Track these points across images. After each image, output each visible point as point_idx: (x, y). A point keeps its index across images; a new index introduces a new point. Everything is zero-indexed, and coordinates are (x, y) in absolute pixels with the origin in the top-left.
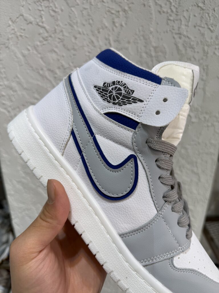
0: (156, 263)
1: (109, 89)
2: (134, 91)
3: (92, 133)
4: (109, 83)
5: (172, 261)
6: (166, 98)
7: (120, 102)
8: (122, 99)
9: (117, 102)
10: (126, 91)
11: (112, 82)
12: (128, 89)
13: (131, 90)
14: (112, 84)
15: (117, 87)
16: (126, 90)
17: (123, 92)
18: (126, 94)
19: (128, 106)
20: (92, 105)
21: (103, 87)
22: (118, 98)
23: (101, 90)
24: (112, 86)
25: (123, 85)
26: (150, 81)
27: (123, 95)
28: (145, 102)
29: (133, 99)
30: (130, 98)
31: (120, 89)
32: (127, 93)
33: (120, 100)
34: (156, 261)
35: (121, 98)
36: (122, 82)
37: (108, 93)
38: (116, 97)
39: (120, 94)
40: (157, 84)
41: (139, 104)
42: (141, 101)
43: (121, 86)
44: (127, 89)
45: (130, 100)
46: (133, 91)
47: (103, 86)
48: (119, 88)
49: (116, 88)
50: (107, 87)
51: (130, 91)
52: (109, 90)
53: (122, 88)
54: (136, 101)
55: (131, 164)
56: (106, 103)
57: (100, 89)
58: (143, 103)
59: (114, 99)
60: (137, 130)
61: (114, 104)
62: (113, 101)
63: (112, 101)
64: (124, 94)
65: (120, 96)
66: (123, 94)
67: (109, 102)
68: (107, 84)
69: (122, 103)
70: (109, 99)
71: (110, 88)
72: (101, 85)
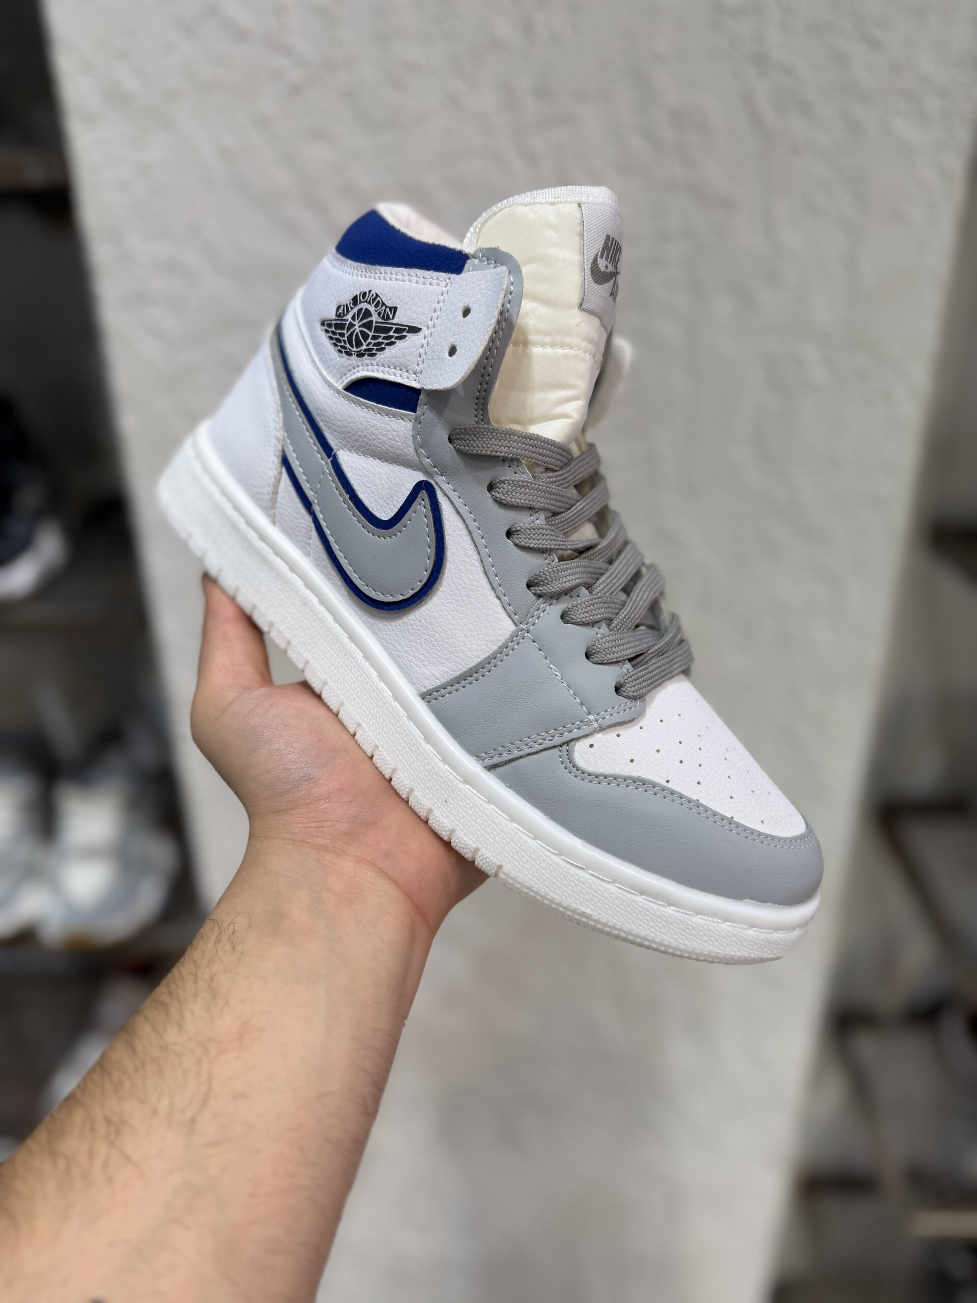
0: (521, 757)
1: (347, 320)
2: (396, 308)
3: (328, 450)
4: (347, 305)
5: (569, 754)
6: (466, 305)
7: (371, 347)
8: (374, 338)
9: (365, 350)
10: (379, 314)
11: (352, 299)
12: (384, 307)
13: (390, 308)
14: (351, 305)
15: (362, 309)
16: (380, 310)
17: (375, 318)
18: (381, 323)
19: (389, 352)
20: (321, 374)
21: (337, 318)
22: (366, 337)
23: (333, 329)
24: (352, 308)
25: (374, 300)
26: (431, 272)
27: (375, 326)
28: (425, 331)
29: (397, 331)
30: (390, 329)
31: (368, 313)
32: (383, 318)
33: (369, 340)
34: (520, 754)
35: (371, 334)
36: (370, 291)
37: (345, 332)
38: (361, 337)
39: (368, 325)
40: (449, 275)
41: (411, 338)
42: (414, 330)
43: (369, 303)
44: (382, 306)
45: (391, 333)
46: (394, 310)
47: (336, 315)
48: (366, 309)
49: (360, 311)
50: (344, 315)
51: (388, 310)
52: (348, 323)
53: (372, 308)
54: (405, 334)
55: (421, 507)
56: (344, 360)
57: (330, 325)
58: (420, 335)
59: (359, 344)
60: (419, 412)
61: (360, 355)
62: (357, 347)
63: (355, 349)
64: (376, 322)
65: (369, 332)
66: (374, 324)
67: (349, 354)
68: (342, 307)
69: (375, 348)
70: (348, 346)
71: (349, 317)
72: (332, 315)
